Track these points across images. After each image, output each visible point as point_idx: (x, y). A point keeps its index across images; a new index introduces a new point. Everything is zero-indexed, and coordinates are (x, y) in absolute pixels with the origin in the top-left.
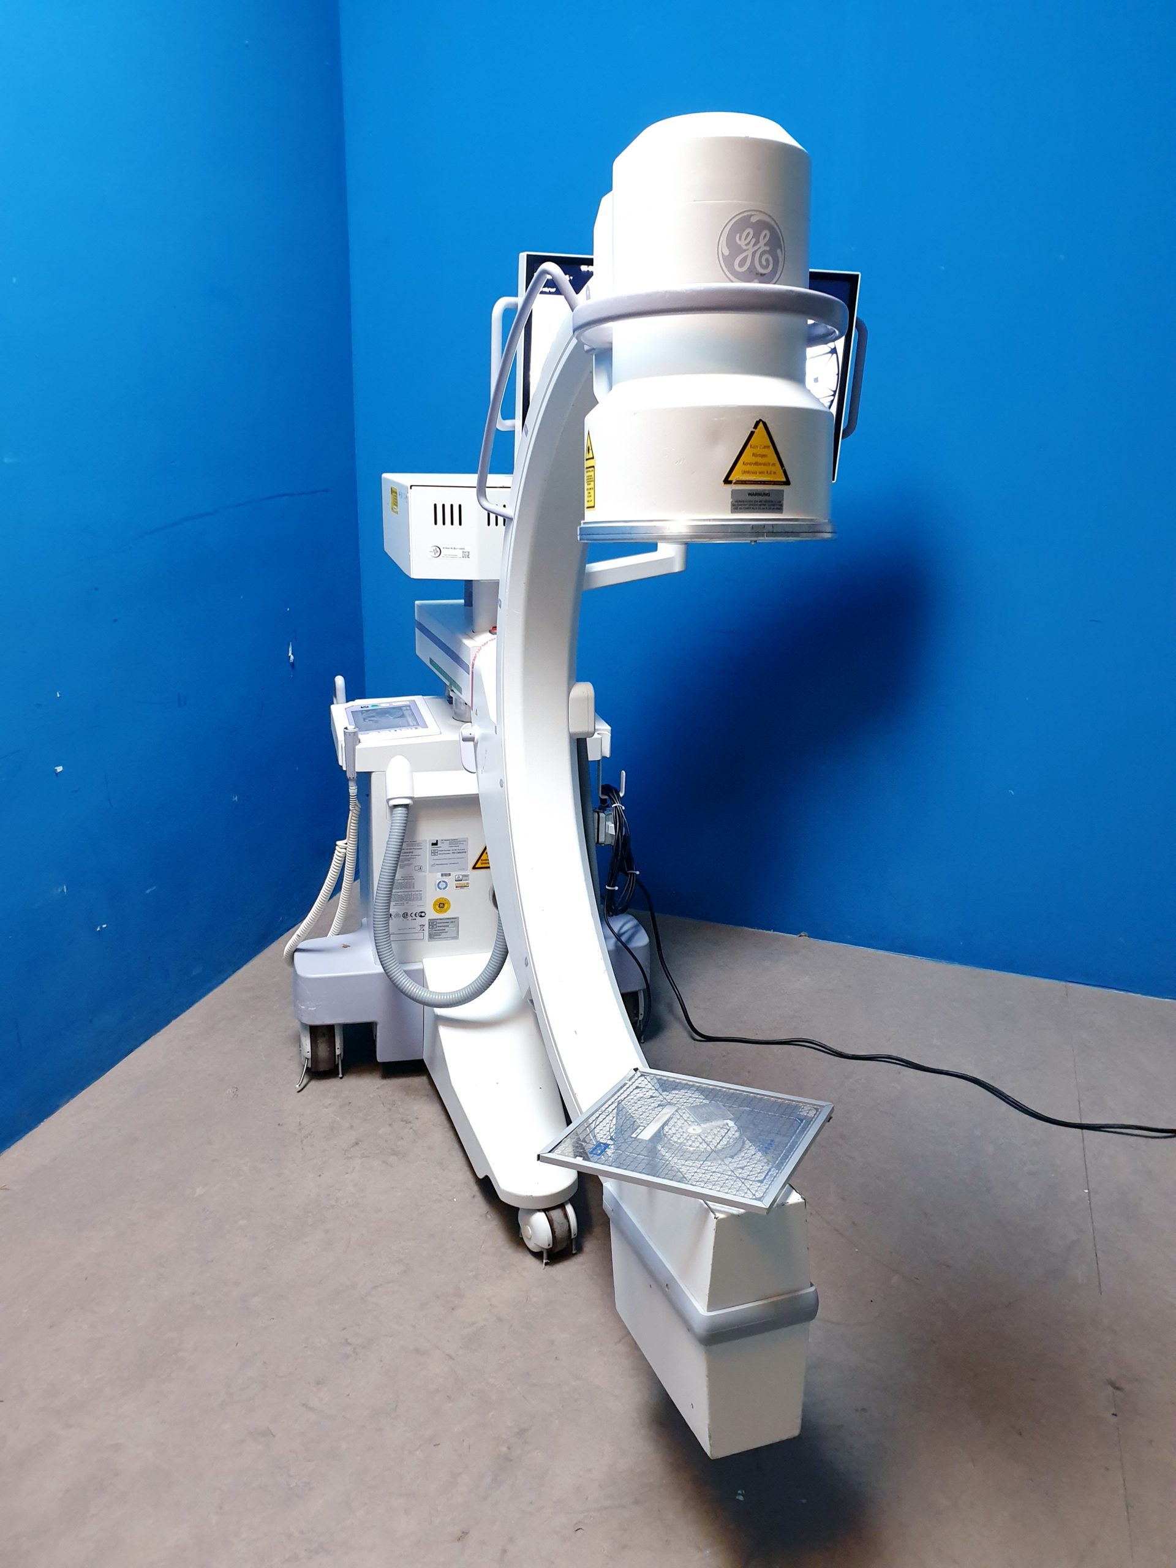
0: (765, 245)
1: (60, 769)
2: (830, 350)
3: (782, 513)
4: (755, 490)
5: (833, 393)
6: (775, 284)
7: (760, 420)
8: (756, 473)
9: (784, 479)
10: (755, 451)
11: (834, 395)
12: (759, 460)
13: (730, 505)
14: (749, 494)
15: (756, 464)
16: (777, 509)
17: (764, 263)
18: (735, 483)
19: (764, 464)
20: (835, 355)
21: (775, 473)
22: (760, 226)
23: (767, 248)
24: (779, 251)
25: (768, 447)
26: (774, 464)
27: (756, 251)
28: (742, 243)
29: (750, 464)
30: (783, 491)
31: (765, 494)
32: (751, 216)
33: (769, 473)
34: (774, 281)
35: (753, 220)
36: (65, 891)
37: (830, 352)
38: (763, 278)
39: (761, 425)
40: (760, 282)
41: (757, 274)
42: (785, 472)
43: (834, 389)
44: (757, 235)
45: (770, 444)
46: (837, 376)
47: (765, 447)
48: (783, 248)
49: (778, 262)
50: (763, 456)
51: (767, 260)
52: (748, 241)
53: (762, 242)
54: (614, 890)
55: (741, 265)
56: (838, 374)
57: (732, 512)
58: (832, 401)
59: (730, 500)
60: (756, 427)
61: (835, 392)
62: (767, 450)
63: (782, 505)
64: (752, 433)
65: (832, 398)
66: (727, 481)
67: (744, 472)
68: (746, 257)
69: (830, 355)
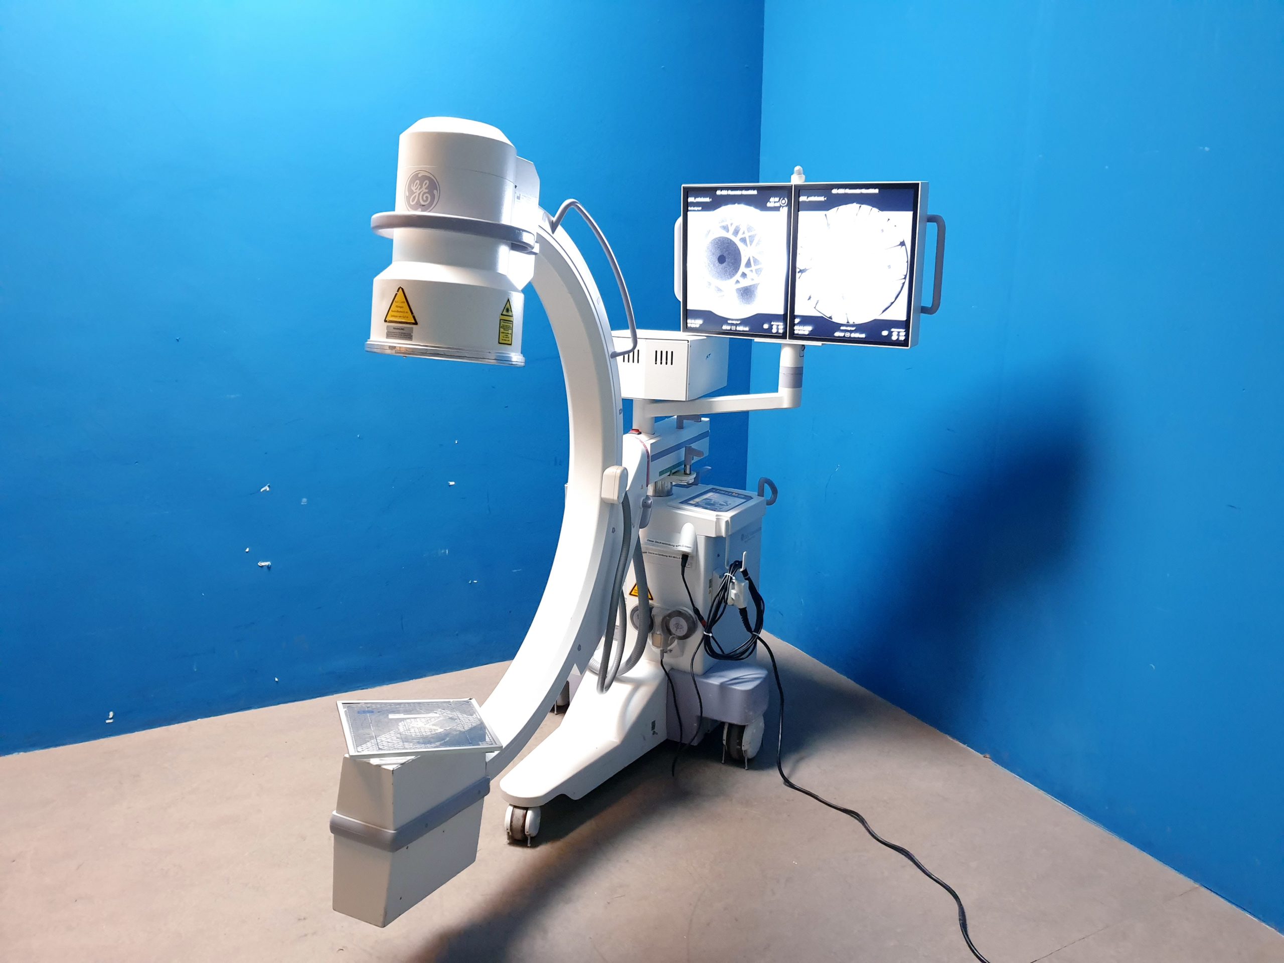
0: (426, 189)
1: (452, 483)
2: (899, 243)
3: (412, 340)
4: (400, 327)
5: (904, 277)
6: (429, 212)
7: (400, 287)
8: (397, 316)
9: (413, 321)
10: (397, 304)
11: (905, 278)
12: (399, 309)
13: (385, 334)
14: (394, 328)
15: (398, 311)
16: (410, 338)
17: (425, 199)
18: (388, 322)
19: (401, 312)
20: (904, 247)
21: (407, 317)
22: (425, 178)
23: (427, 191)
24: (435, 192)
25: (404, 302)
26: (407, 312)
27: (420, 193)
28: (413, 189)
29: (395, 311)
30: (412, 328)
31: (402, 329)
32: (419, 173)
33: (404, 317)
34: (429, 210)
35: (420, 175)
36: (447, 552)
37: (900, 245)
38: (424, 207)
39: (401, 290)
40: (422, 211)
41: (420, 205)
42: (414, 317)
43: (905, 274)
44: (421, 185)
45: (405, 300)
46: (907, 263)
47: (402, 302)
48: (438, 189)
49: (434, 198)
50: (401, 307)
51: (427, 197)
52: (417, 187)
53: (424, 187)
54: (709, 636)
55: (413, 201)
56: (907, 262)
57: (387, 338)
58: (904, 283)
59: (386, 331)
60: (398, 291)
61: (906, 276)
62: (403, 304)
63: (412, 336)
64: (396, 294)
65: (904, 280)
66: (385, 321)
67: (392, 316)
68: (415, 196)
69: (900, 246)
